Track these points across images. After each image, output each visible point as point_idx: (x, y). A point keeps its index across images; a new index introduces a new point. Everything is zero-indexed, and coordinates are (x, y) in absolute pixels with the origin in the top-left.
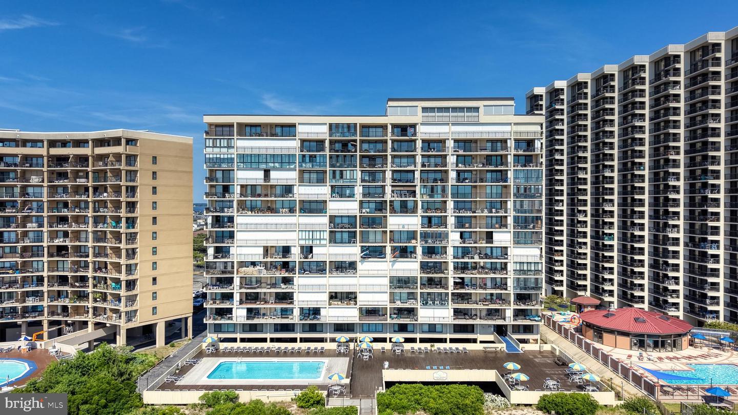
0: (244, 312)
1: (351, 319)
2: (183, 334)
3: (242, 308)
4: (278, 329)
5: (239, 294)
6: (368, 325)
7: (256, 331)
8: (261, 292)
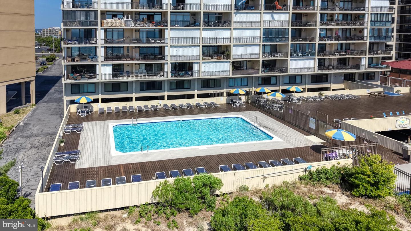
0: (109, 70)
1: (223, 73)
2: (24, 100)
3: (107, 65)
4: (143, 87)
5: (103, 49)
6: (233, 80)
7: (120, 91)
8: (123, 47)
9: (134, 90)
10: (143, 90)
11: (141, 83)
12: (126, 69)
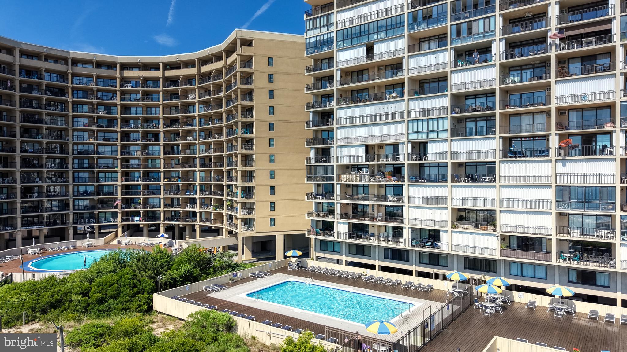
1: (487, 252)
3: (343, 223)
4: (388, 255)
5: (339, 206)
6: (520, 265)
7: (363, 255)
8: (368, 205)
9: (377, 257)
10: (388, 258)
11: (386, 249)
12: (371, 231)
